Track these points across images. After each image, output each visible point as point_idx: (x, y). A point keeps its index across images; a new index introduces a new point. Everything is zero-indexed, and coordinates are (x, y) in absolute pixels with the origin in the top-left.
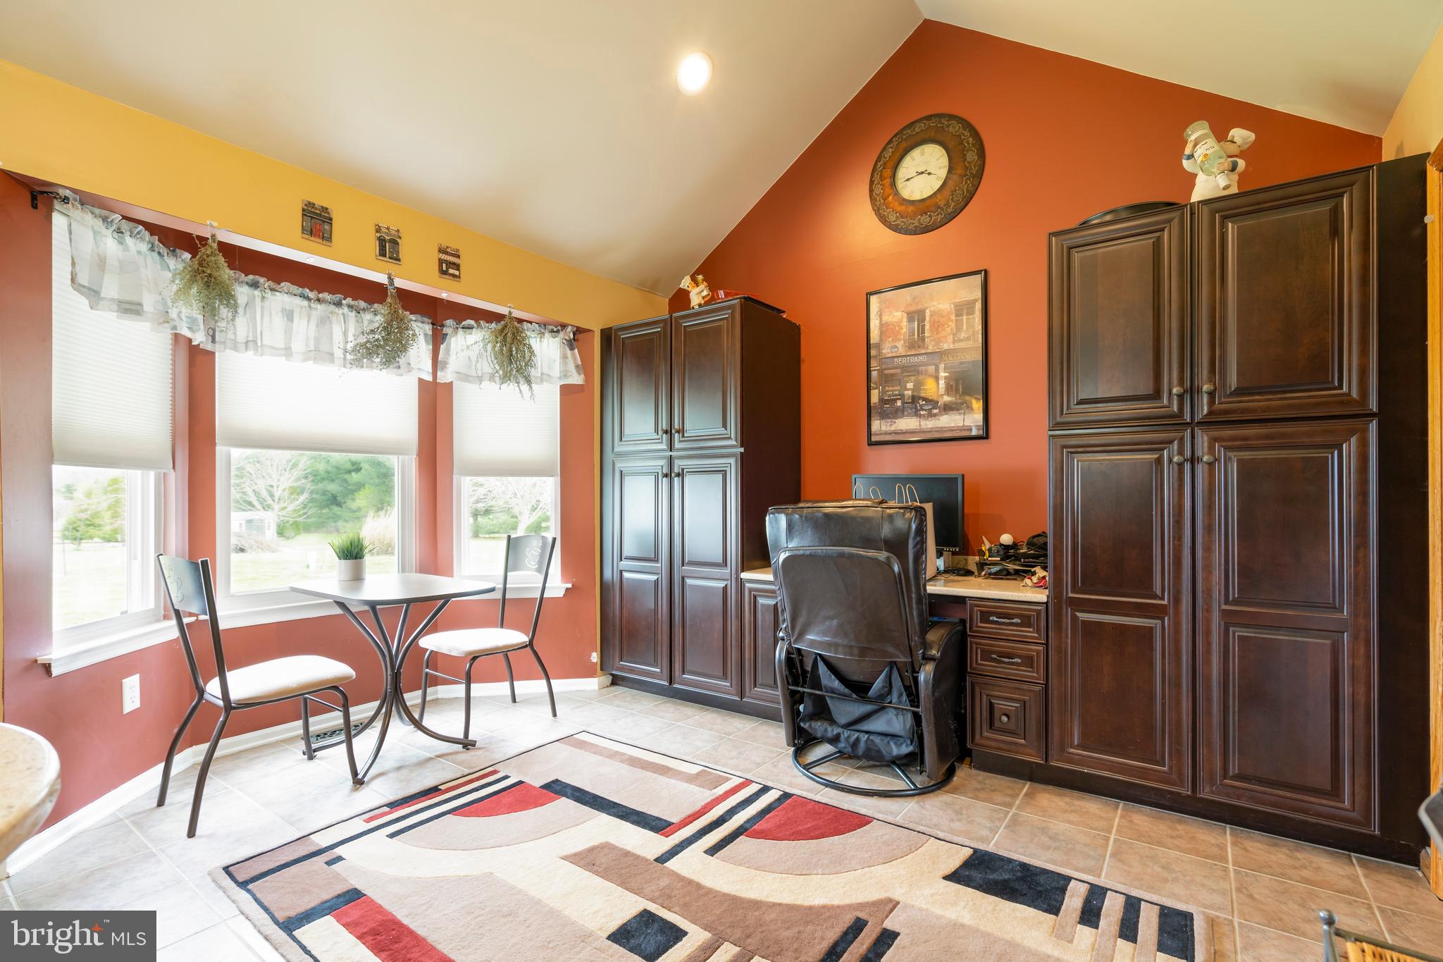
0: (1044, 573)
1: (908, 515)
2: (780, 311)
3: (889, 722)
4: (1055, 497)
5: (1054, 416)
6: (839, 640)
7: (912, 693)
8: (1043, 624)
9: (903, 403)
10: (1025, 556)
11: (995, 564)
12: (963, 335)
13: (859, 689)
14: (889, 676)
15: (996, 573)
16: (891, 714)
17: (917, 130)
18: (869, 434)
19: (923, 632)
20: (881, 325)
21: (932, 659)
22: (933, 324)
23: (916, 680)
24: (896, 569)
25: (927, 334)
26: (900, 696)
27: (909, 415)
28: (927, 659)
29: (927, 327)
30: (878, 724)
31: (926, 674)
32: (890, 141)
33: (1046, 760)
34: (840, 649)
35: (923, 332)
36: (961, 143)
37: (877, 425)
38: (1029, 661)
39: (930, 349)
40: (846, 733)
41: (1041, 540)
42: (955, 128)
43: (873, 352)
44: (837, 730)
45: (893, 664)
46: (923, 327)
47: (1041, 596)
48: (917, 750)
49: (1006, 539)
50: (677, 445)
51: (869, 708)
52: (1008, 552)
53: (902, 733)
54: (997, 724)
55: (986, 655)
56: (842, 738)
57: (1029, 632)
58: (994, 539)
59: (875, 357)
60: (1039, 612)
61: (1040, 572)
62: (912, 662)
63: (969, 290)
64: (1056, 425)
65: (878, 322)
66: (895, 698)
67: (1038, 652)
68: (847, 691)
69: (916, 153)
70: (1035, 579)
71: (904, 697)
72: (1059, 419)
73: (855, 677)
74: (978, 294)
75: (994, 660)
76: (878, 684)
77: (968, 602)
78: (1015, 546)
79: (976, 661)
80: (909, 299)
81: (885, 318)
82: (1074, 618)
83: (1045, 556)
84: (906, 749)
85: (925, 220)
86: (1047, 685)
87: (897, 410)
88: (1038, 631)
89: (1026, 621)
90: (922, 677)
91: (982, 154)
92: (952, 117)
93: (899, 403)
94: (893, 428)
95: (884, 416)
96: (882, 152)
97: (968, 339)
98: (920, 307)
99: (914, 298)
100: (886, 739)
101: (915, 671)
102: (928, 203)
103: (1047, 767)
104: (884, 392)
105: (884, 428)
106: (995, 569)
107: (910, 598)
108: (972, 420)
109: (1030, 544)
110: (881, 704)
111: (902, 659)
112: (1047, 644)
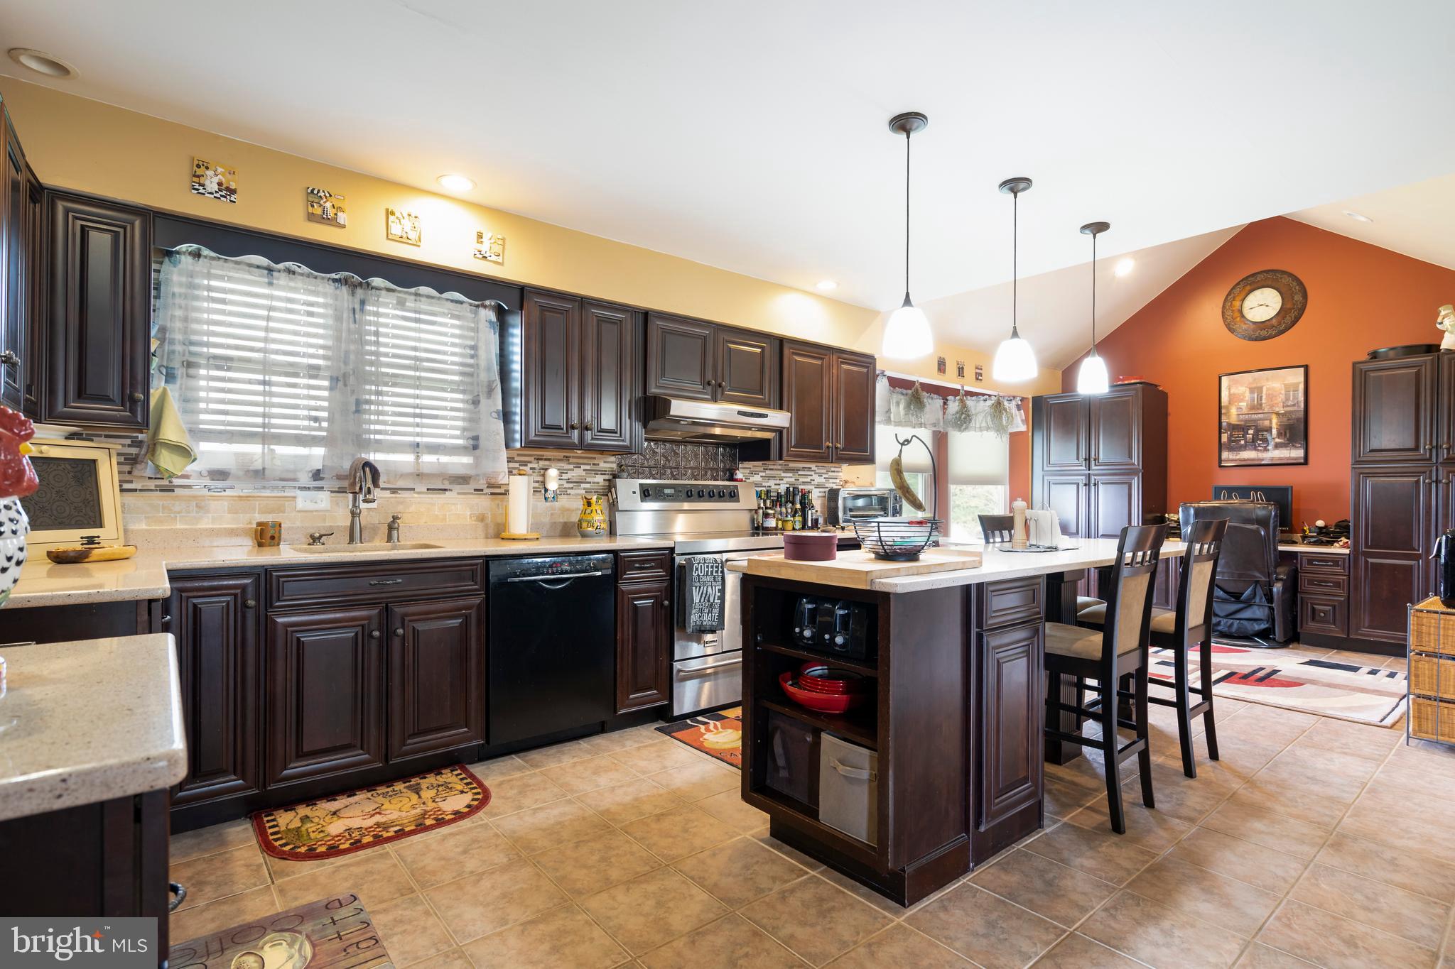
0: (1346, 540)
1: (1270, 508)
2: (1156, 386)
3: (1254, 613)
4: (1355, 499)
5: (1355, 457)
6: (1225, 570)
7: (1269, 597)
8: (1347, 565)
9: (1246, 442)
10: (1333, 532)
11: (1313, 537)
12: (1290, 403)
13: (1236, 596)
14: (1255, 589)
15: (1314, 542)
16: (1255, 608)
17: (1258, 279)
18: (1220, 460)
19: (1276, 567)
20: (1230, 395)
21: (1281, 580)
22: (1268, 395)
23: (1271, 591)
24: (1263, 533)
25: (1263, 401)
26: (1261, 598)
27: (1249, 449)
28: (1278, 580)
29: (1264, 397)
30: (1247, 614)
31: (1277, 588)
32: (1238, 284)
33: (1348, 635)
34: (1226, 575)
35: (1261, 400)
36: (1291, 289)
37: (1225, 455)
38: (1337, 584)
39: (1266, 410)
40: (1225, 620)
41: (1345, 524)
42: (1286, 280)
43: (1223, 411)
44: (1218, 619)
45: (1257, 582)
46: (1261, 397)
47: (1347, 551)
48: (1271, 626)
49: (1320, 523)
50: (1093, 467)
51: (1241, 606)
52: (1321, 530)
53: (1262, 617)
54: (1317, 618)
55: (1311, 582)
56: (1222, 623)
57: (1339, 570)
58: (1312, 523)
59: (1225, 414)
60: (1344, 559)
61: (1344, 540)
62: (1269, 581)
63: (1297, 376)
64: (1357, 462)
65: (1227, 393)
66: (1257, 600)
67: (1343, 580)
68: (1228, 597)
69: (1258, 293)
70: (1341, 543)
71: (1264, 599)
72: (1358, 459)
73: (1232, 591)
74: (1302, 379)
75: (1316, 585)
76: (1248, 592)
77: (1299, 555)
78: (1326, 527)
79: (1304, 585)
80: (1251, 380)
81: (1233, 391)
82: (1366, 562)
83: (1349, 532)
84: (1263, 626)
85: (1264, 333)
86: (1349, 597)
87: (1242, 446)
88: (1344, 569)
89: (1336, 563)
90: (1275, 589)
91: (1305, 296)
92: (1283, 272)
93: (1243, 442)
94: (1238, 457)
95: (1231, 449)
96: (1232, 289)
97: (1294, 405)
98: (1259, 385)
99: (1255, 380)
100: (1251, 622)
101: (1270, 585)
102: (1266, 324)
103: (1348, 639)
104: (1231, 435)
105: (1231, 457)
106: (1312, 540)
107: (1270, 548)
108: (1298, 453)
109: (1337, 526)
110: (1249, 604)
111: (1264, 579)
112: (1349, 575)
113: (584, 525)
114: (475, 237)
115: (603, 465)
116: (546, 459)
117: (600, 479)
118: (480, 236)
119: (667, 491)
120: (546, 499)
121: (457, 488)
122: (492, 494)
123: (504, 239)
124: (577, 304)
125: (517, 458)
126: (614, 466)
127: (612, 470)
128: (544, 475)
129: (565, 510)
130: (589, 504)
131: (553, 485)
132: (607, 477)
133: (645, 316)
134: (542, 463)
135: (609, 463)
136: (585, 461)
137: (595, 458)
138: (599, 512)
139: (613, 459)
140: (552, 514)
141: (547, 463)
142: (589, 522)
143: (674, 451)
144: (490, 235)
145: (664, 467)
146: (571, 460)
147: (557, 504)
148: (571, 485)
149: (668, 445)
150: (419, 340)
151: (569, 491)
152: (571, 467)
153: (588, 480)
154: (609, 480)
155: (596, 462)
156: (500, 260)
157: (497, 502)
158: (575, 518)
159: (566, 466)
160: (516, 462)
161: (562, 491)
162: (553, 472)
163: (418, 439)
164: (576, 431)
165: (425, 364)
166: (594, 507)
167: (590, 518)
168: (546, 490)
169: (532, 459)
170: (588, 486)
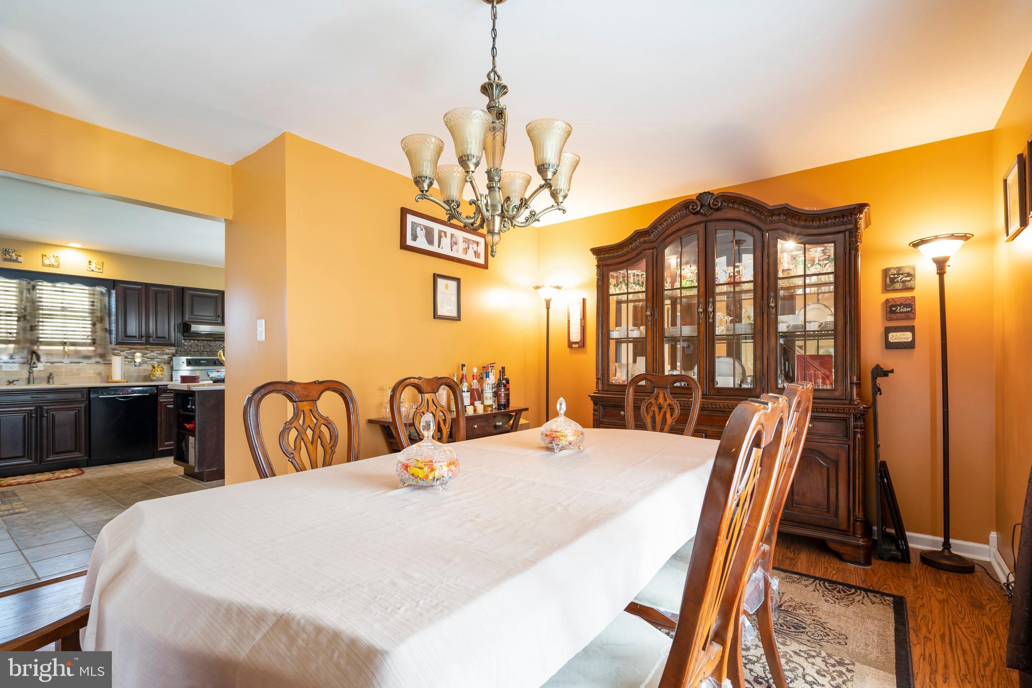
113: (151, 376)
114: (88, 262)
115: (167, 351)
116: (135, 349)
117: (166, 357)
118: (90, 262)
119: (202, 362)
120: (135, 365)
121: (86, 361)
122: (104, 364)
123: (103, 263)
124: (144, 286)
125: (119, 349)
126: (174, 351)
127: (173, 353)
128: (134, 356)
129: (145, 370)
130: (154, 367)
131: (138, 360)
132: (170, 356)
133: (183, 290)
134: (133, 351)
135: (172, 350)
136: (158, 349)
137: (162, 348)
138: (159, 371)
139: (173, 348)
140: (138, 372)
141: (135, 350)
142: (153, 375)
143: (209, 345)
144: (95, 262)
145: (203, 351)
146: (149, 349)
147: (141, 368)
148: (149, 360)
149: (205, 342)
150: (64, 299)
151: (148, 362)
152: (149, 352)
153: (159, 357)
154: (171, 357)
155: (163, 350)
156: (101, 271)
157: (108, 367)
158: (147, 374)
159: (146, 352)
160: (119, 350)
161: (143, 362)
162: (138, 354)
163: (65, 340)
164: (144, 338)
165: (69, 309)
166: (156, 368)
167: (154, 373)
168: (135, 362)
169: (127, 349)
170: (159, 360)
